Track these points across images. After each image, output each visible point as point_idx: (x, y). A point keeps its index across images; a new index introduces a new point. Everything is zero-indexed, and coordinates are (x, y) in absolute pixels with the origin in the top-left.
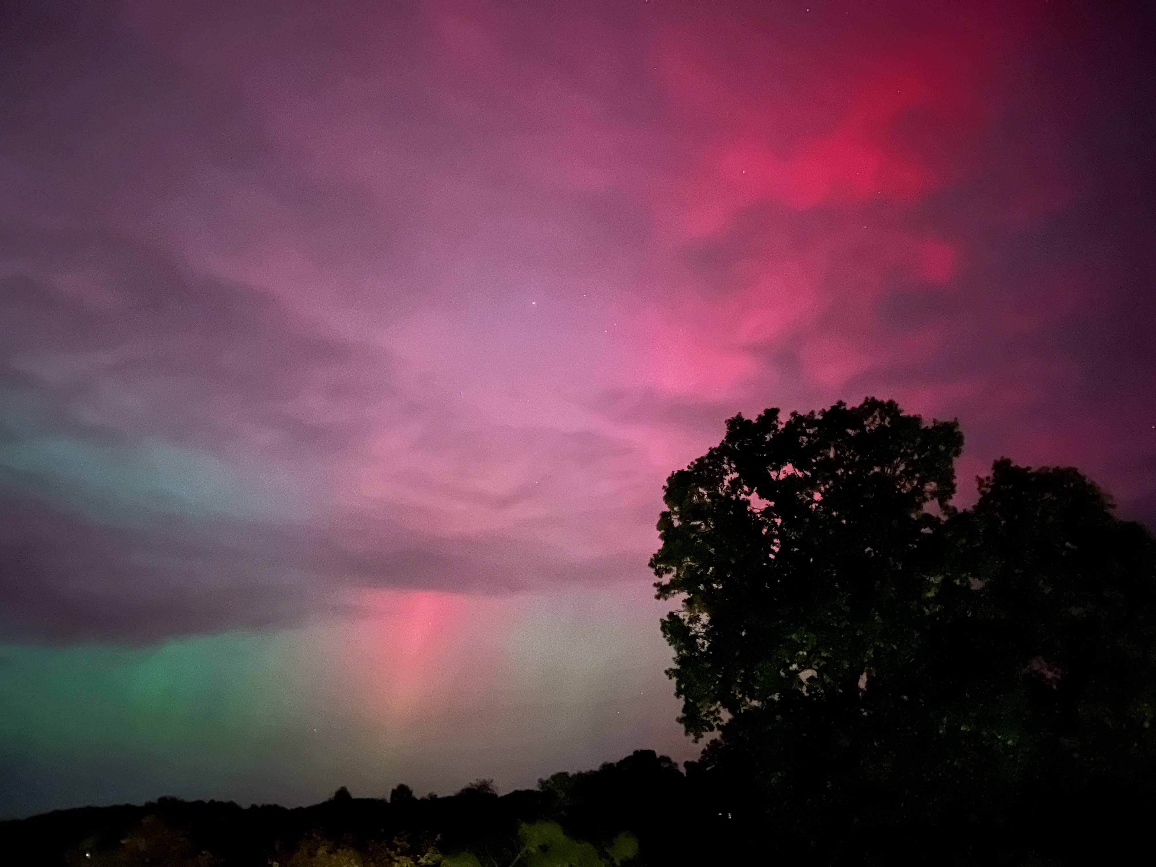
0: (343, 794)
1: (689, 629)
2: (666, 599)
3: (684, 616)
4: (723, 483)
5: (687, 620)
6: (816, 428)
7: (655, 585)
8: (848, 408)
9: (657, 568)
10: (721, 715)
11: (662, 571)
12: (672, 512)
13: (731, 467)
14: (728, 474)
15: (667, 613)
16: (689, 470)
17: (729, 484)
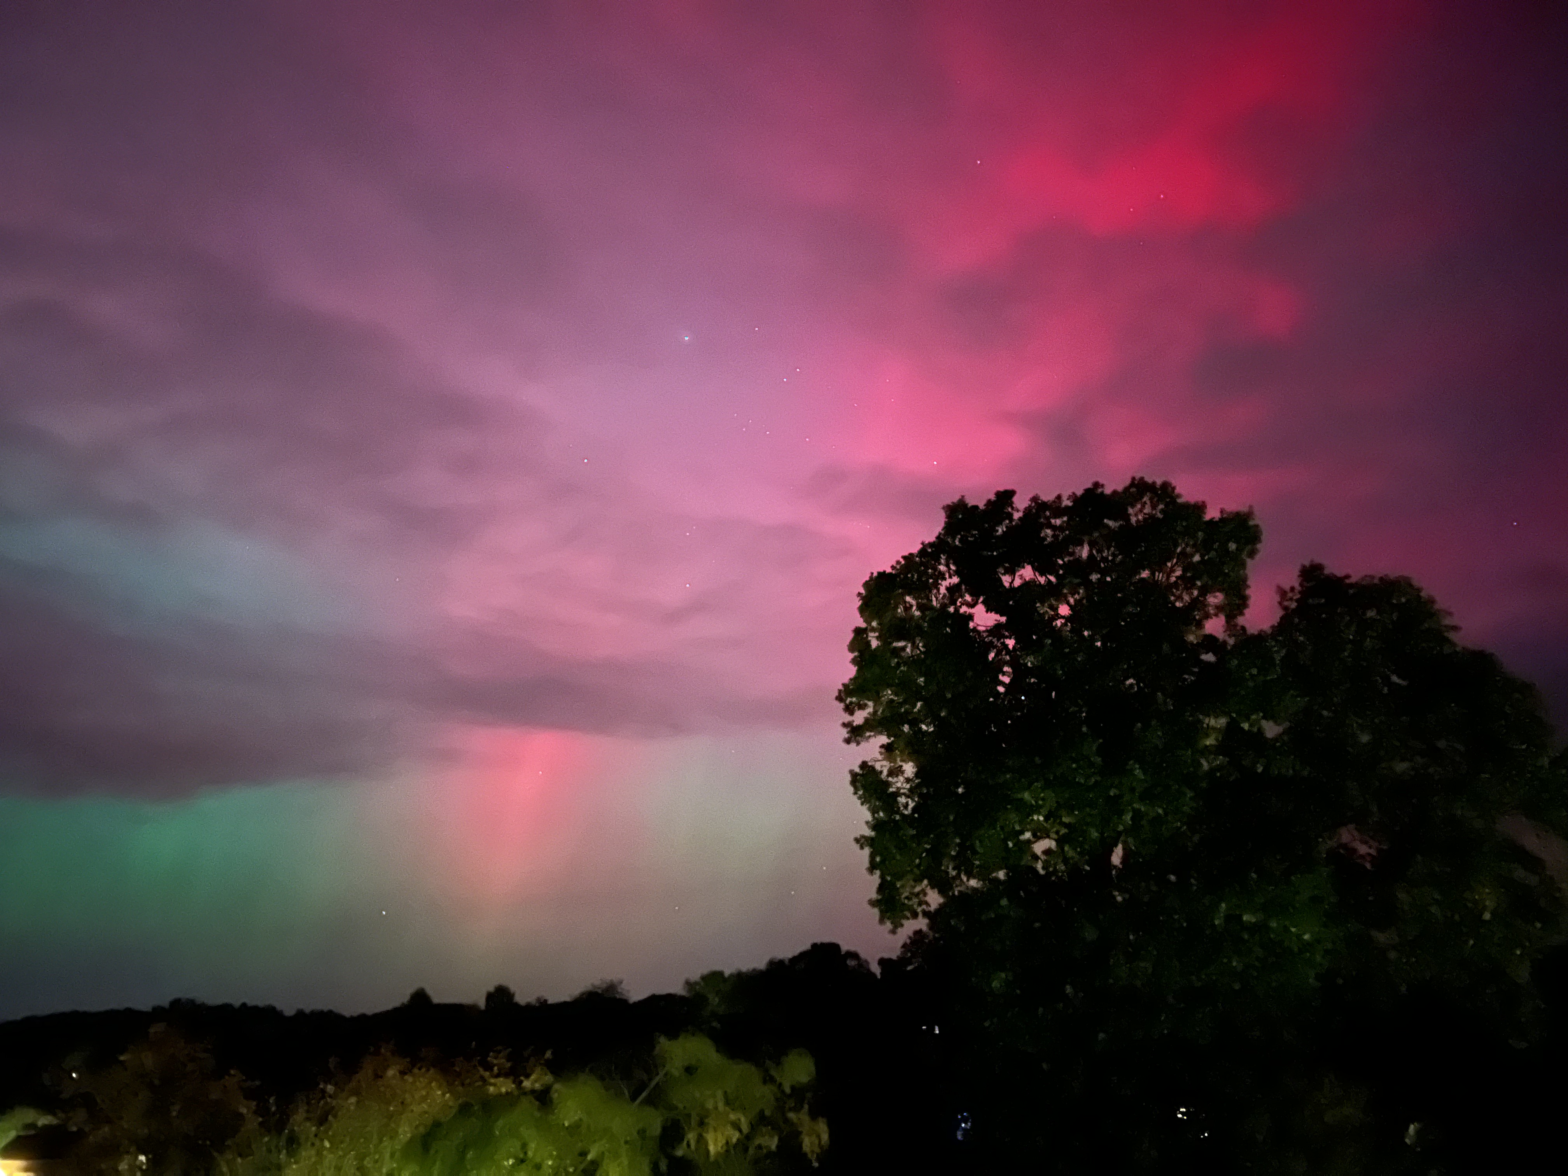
0: (420, 997)
1: (888, 784)
2: (858, 744)
3: (882, 766)
4: (938, 590)
5: (885, 773)
6: (1065, 519)
7: (844, 725)
8: (1108, 491)
9: (848, 702)
10: (927, 899)
11: (854, 707)
12: (869, 627)
13: (949, 569)
14: (945, 579)
15: (859, 762)
16: (894, 572)
17: (946, 592)
